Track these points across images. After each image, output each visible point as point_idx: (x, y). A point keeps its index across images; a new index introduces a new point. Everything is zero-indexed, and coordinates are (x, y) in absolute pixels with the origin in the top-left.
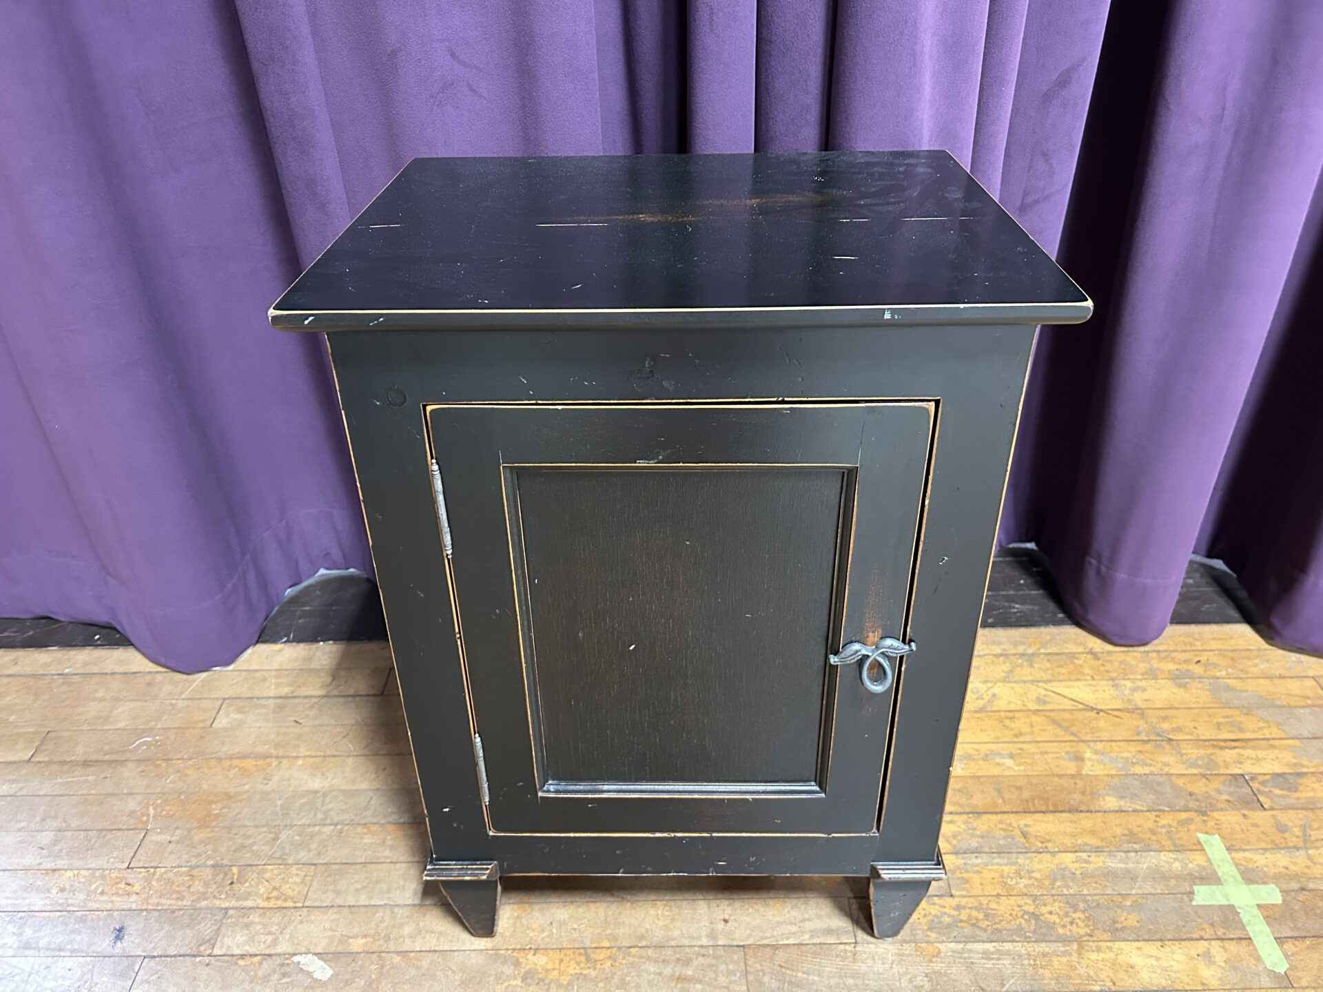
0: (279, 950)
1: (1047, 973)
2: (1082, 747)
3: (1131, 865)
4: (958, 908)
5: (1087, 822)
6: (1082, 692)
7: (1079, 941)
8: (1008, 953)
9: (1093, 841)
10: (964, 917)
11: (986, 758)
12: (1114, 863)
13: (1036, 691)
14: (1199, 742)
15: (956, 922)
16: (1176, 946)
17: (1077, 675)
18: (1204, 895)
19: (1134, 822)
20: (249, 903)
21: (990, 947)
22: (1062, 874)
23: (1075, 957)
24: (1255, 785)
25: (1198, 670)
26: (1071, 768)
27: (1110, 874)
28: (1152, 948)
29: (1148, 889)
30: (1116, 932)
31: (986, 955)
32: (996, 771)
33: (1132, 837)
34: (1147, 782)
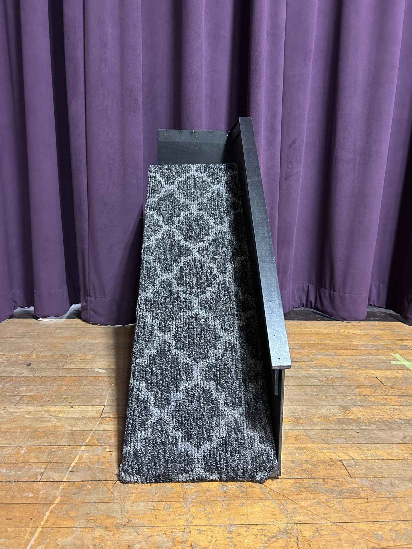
0: (86, 367)
1: (346, 374)
2: (352, 340)
3: (370, 358)
4: (315, 364)
5: (354, 351)
6: (351, 331)
7: (355, 369)
8: (333, 371)
9: (358, 354)
10: (317, 365)
11: (321, 341)
12: (366, 357)
13: (335, 331)
14: (389, 339)
15: (315, 366)
16: (387, 371)
17: (349, 329)
18: (393, 363)
19: (370, 352)
20: (74, 360)
21: (327, 370)
22: (349, 359)
23: (354, 372)
24: (408, 347)
25: (388, 328)
26: (349, 343)
27: (363, 359)
28: (379, 371)
29: (376, 361)
30: (366, 368)
31: (325, 371)
32: (325, 343)
33: (370, 354)
34: (373, 345)
